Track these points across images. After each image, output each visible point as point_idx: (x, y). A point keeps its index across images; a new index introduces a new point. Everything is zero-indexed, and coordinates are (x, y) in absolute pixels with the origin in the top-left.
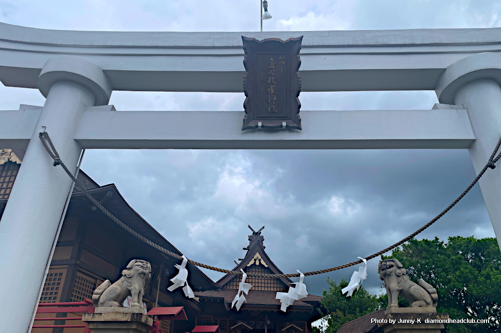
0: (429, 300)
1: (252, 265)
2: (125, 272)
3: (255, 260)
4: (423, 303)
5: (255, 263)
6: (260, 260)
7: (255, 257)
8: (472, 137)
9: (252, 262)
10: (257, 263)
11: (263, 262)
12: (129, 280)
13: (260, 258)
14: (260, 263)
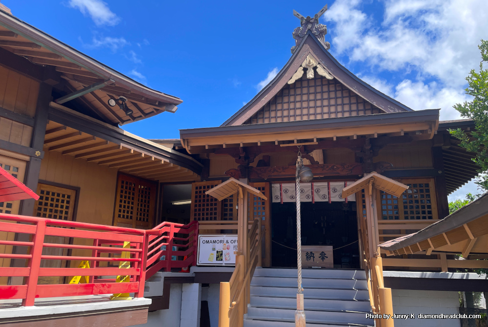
3: (305, 70)
5: (305, 74)
6: (314, 68)
7: (305, 64)
9: (299, 74)
10: (311, 75)
11: (321, 71)
14: (316, 73)
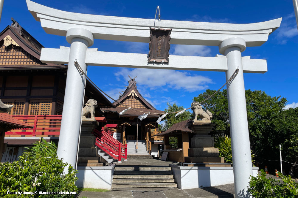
0: (209, 118)
1: (130, 96)
2: (86, 104)
3: (132, 93)
4: (207, 119)
5: (132, 95)
6: (134, 93)
7: (132, 92)
8: (227, 69)
9: (130, 94)
10: (133, 95)
11: (136, 95)
12: (89, 108)
13: (134, 92)
14: (134, 95)
